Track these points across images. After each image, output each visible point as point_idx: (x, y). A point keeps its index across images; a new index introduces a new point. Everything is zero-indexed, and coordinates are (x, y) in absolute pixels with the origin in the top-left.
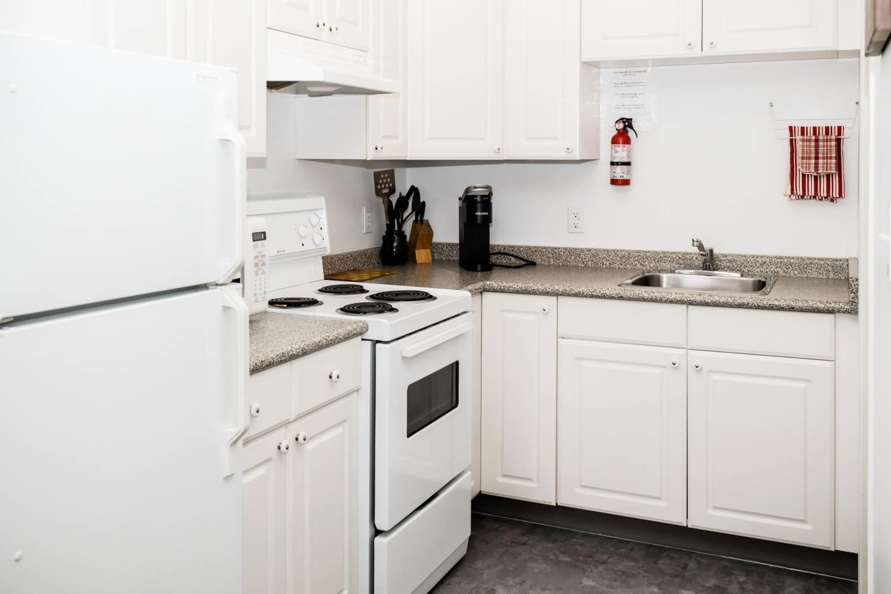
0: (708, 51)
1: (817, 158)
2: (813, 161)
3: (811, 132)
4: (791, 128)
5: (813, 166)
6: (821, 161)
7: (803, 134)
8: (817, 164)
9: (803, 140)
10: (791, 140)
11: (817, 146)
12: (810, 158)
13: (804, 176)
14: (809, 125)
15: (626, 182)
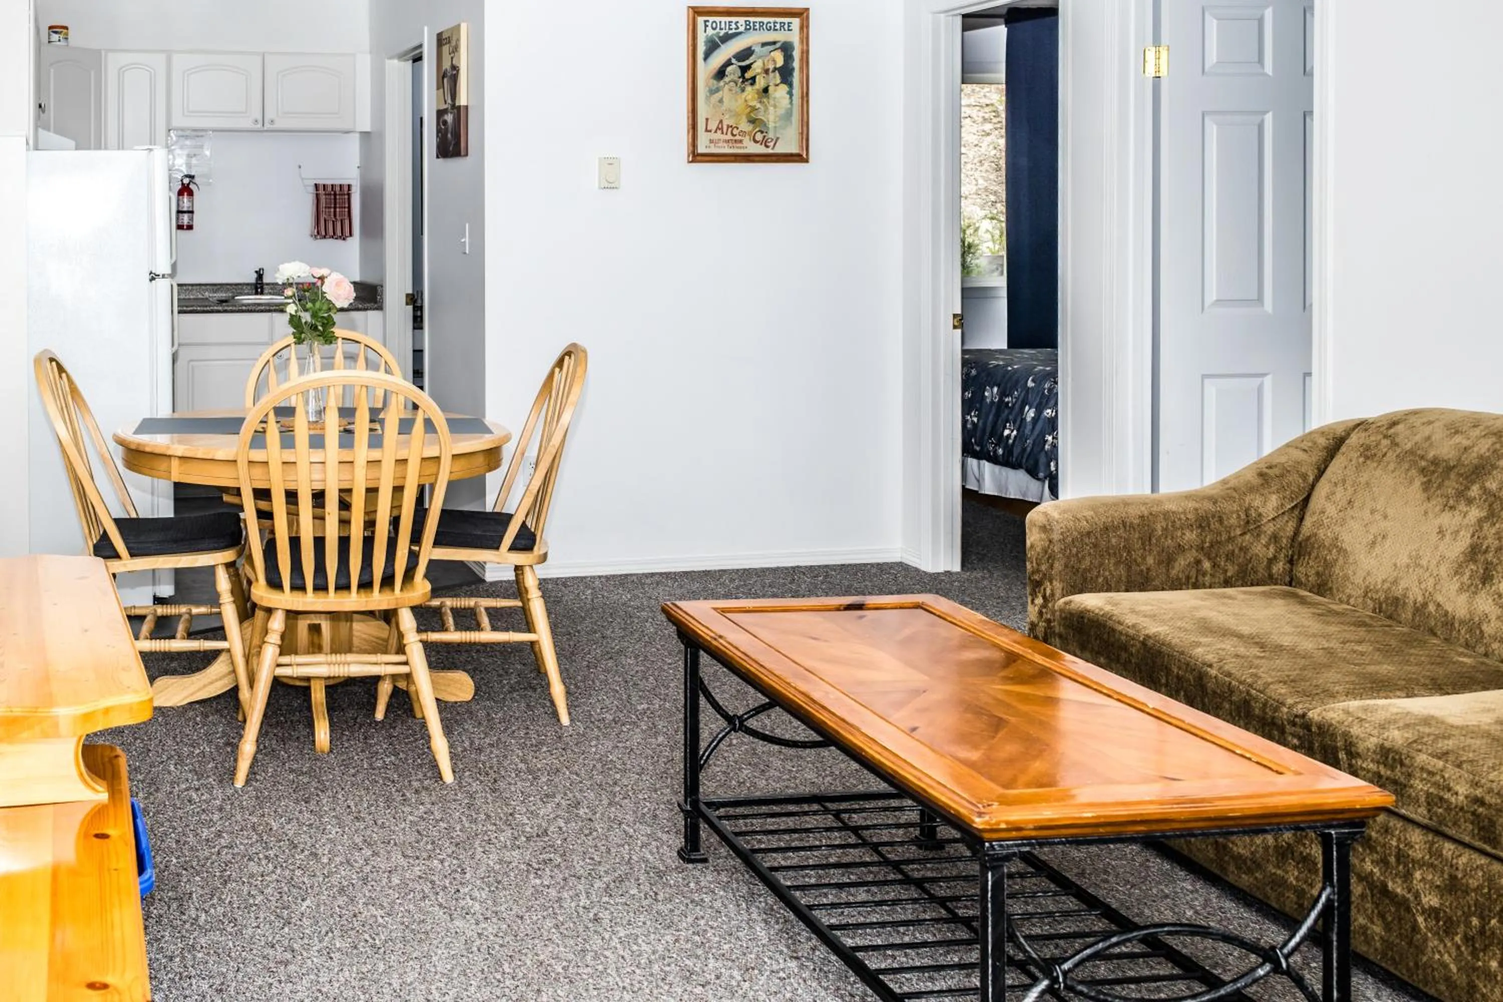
0: (268, 126)
1: (335, 208)
2: (332, 210)
3: (330, 189)
4: (316, 185)
5: (332, 214)
6: (338, 210)
7: (324, 189)
8: (335, 212)
9: (326, 194)
10: (317, 195)
11: (335, 199)
12: (330, 208)
13: (325, 221)
14: (329, 182)
15: (190, 227)
